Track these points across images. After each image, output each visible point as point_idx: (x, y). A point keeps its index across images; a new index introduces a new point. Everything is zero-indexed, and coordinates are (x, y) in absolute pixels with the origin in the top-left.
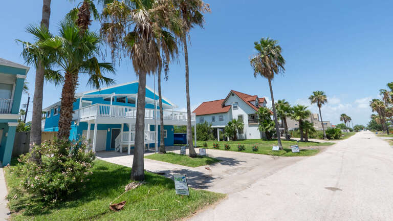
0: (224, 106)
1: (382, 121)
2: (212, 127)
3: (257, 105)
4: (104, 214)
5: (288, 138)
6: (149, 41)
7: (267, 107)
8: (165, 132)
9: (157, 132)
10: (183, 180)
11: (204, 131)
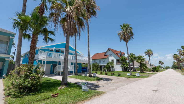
0: (105, 55)
1: (178, 65)
2: (99, 65)
3: (120, 55)
4: (48, 98)
5: (135, 71)
6: (71, 21)
7: (125, 56)
8: (77, 66)
9: (74, 66)
10: (86, 84)
11: (96, 67)
